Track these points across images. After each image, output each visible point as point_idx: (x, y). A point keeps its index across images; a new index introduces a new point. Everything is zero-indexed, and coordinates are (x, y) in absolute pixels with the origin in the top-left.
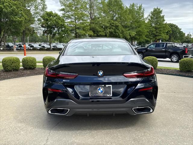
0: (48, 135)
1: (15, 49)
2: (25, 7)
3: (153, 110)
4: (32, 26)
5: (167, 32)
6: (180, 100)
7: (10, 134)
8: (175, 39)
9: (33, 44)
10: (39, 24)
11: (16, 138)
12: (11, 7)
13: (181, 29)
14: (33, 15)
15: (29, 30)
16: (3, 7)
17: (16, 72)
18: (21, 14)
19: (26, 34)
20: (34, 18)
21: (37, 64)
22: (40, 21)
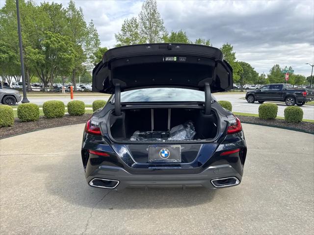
0: (90, 215)
1: (63, 90)
2: (75, 42)
3: (240, 181)
4: (83, 64)
5: (238, 72)
6: (267, 159)
7: (36, 213)
8: (247, 79)
9: (84, 85)
10: (91, 62)
11: (42, 221)
12: (59, 42)
13: (254, 68)
14: (85, 52)
15: (80, 69)
16: (50, 42)
17: (60, 120)
18: (71, 50)
19: (76, 73)
20: (86, 55)
21: (86, 109)
22: (93, 58)
